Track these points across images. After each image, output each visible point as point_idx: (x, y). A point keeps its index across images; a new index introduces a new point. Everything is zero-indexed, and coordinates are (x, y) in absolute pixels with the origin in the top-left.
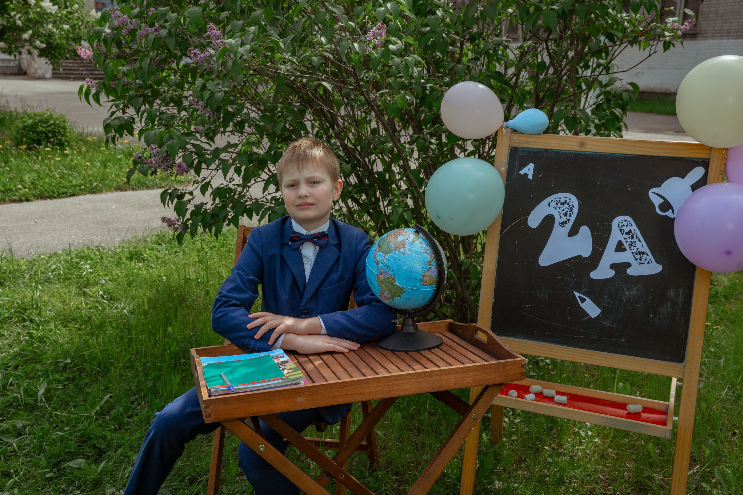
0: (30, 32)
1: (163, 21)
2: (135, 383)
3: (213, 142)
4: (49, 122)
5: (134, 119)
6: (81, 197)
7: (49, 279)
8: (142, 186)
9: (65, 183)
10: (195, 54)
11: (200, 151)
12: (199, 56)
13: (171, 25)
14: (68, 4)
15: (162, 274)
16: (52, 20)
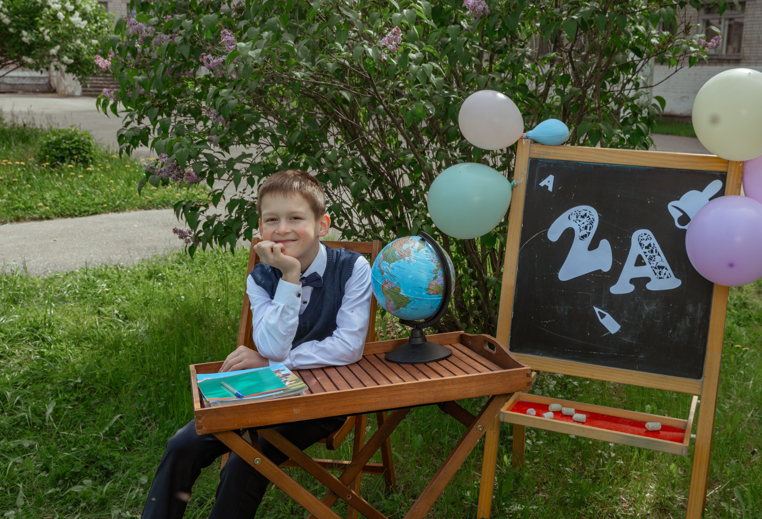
0: (58, 47)
1: (178, 28)
2: (147, 405)
3: (228, 152)
4: (73, 139)
5: (149, 129)
6: (104, 216)
7: (64, 298)
9: (87, 201)
11: (212, 161)
13: (186, 32)
15: (181, 294)
16: (81, 35)
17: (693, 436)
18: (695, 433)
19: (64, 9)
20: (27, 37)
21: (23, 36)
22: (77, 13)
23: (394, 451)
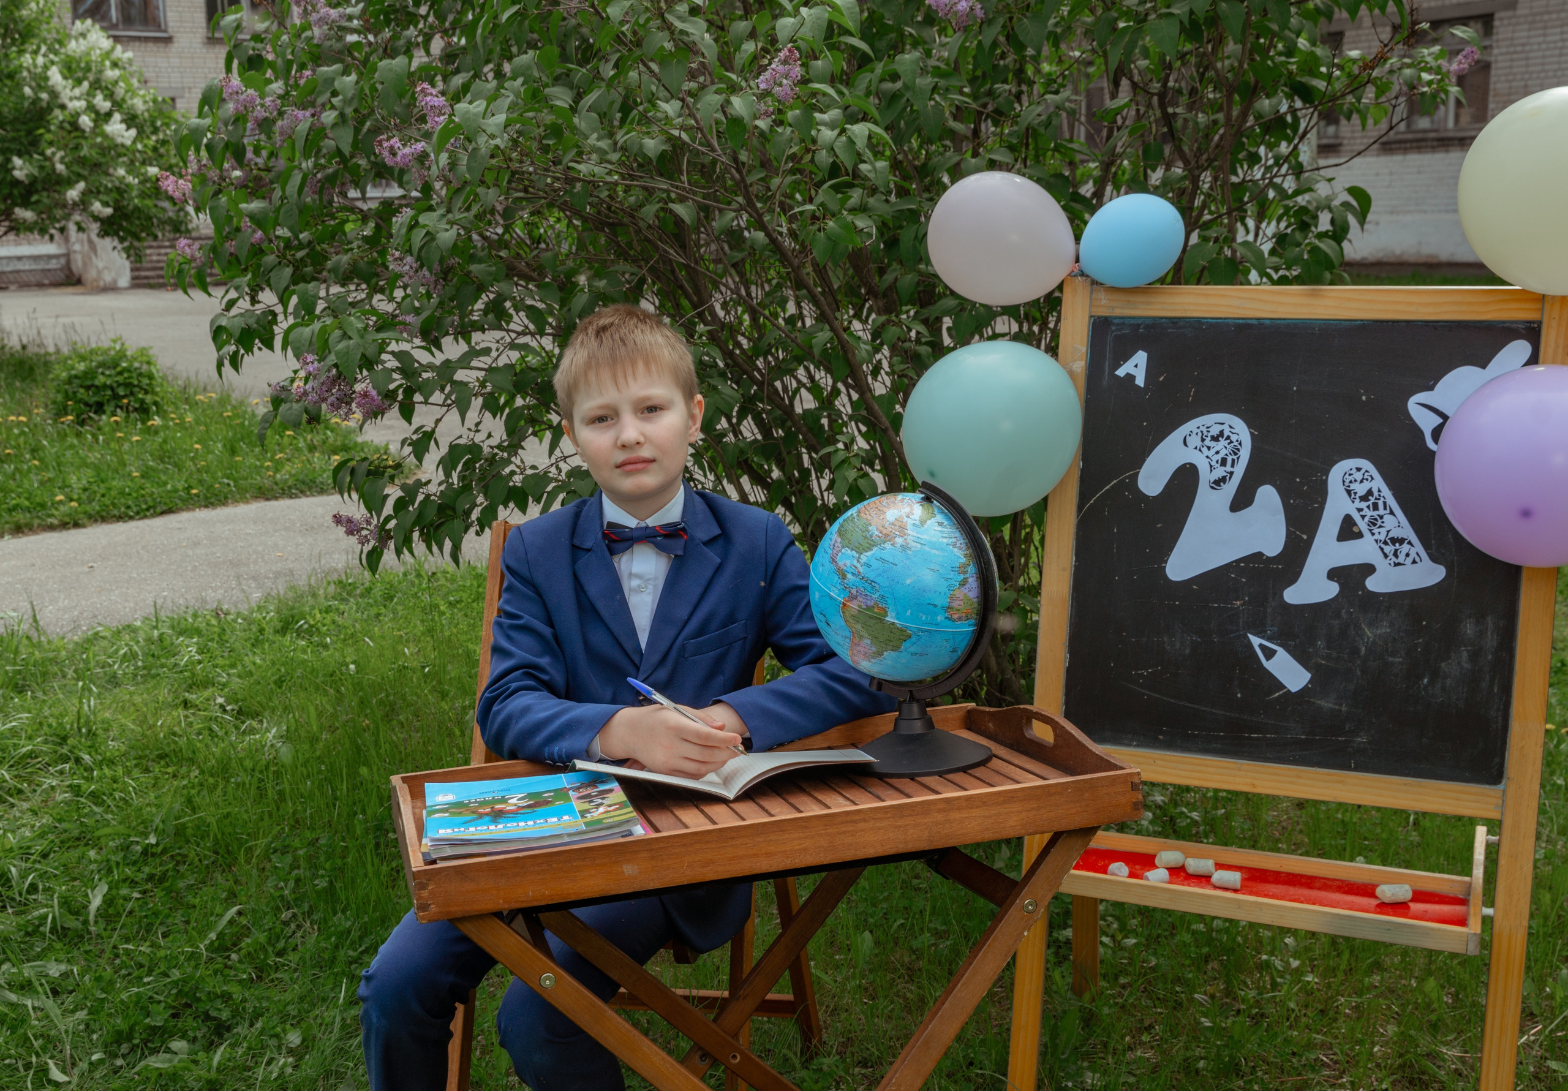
0: (81, 185)
1: (328, 94)
2: (292, 884)
3: (440, 349)
4: (118, 365)
5: (275, 315)
6: (184, 516)
7: (114, 676)
8: (310, 489)
9: (149, 488)
10: (392, 148)
11: (407, 367)
12: (400, 153)
13: (344, 101)
14: (159, 123)
15: (348, 660)
16: (125, 159)
17: (1489, 911)
18: (1492, 905)
19: (91, 108)
20: (21, 169)
21: (14, 168)
22: (117, 116)
23: (814, 968)
